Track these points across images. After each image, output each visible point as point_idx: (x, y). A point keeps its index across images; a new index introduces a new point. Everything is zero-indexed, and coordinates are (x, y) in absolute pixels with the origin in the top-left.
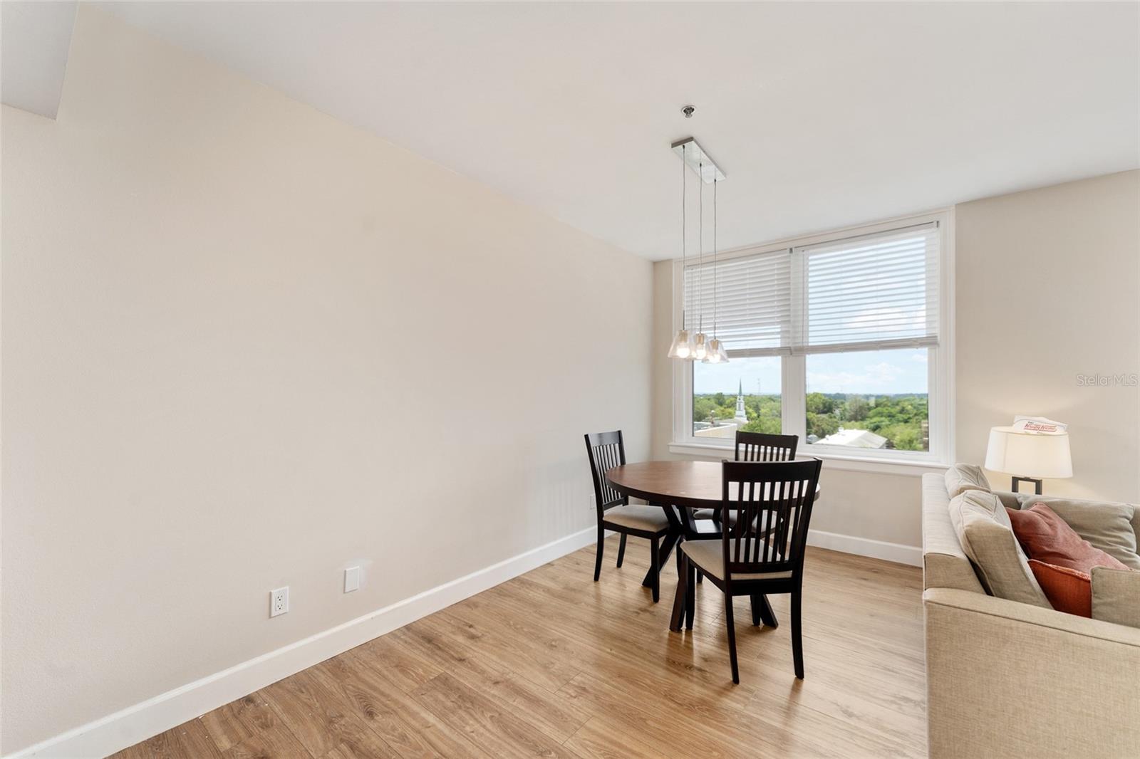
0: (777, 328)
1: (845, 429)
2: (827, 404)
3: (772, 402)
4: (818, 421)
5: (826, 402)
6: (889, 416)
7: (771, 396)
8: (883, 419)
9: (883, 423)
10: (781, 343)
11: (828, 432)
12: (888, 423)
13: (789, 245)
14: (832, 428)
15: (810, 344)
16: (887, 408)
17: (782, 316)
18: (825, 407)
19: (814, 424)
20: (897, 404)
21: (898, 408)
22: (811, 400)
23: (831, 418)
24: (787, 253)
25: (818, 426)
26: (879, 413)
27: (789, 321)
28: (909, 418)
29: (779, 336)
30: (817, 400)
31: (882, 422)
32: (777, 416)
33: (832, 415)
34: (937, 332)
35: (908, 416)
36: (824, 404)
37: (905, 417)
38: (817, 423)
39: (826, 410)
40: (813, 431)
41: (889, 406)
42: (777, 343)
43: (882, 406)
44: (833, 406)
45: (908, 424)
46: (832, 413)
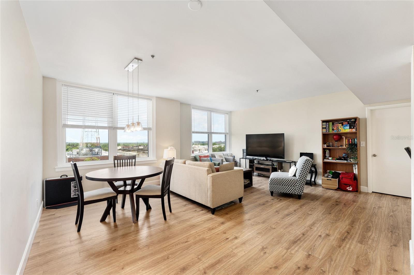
0: (106, 119)
10: (108, 125)
13: (113, 92)
15: (118, 126)
17: (108, 115)
24: (112, 94)
27: (112, 118)
29: (107, 122)
34: (151, 127)
42: (106, 125)
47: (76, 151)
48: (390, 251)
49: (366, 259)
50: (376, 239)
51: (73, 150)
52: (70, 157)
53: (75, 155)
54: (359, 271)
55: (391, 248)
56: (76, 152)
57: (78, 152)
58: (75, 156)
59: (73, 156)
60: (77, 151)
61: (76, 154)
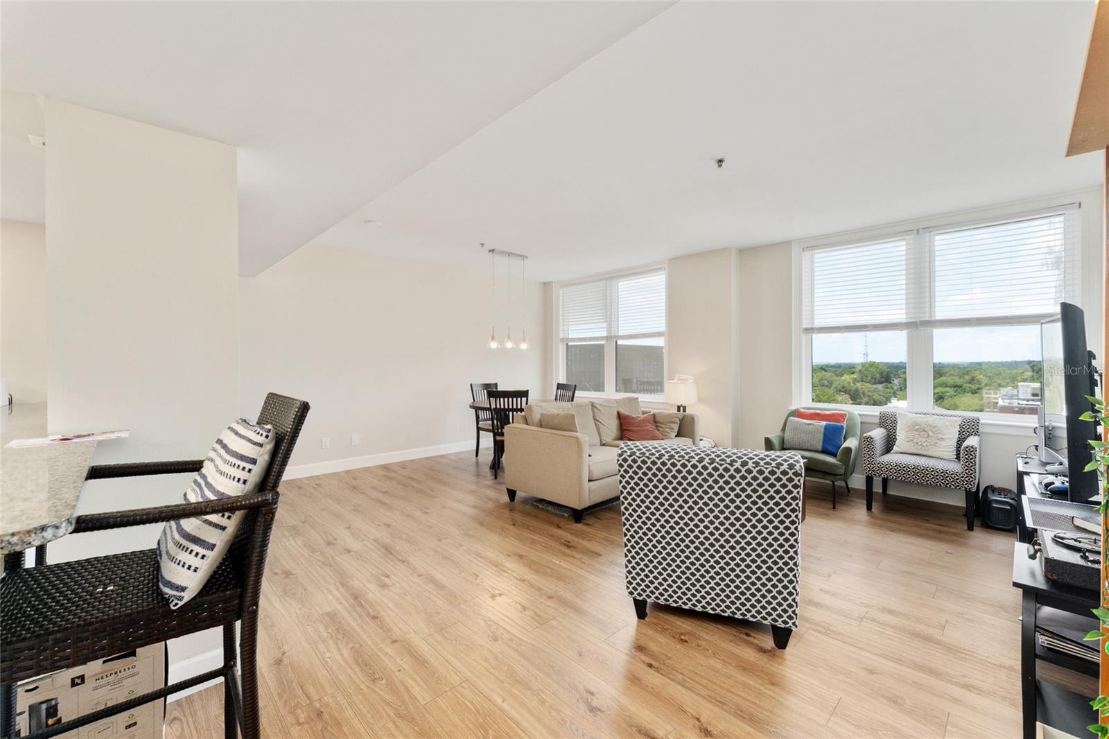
1: (898, 400)
2: (884, 374)
3: (824, 373)
4: (869, 391)
5: (884, 372)
6: (955, 387)
7: (822, 366)
8: (947, 389)
9: (948, 394)
11: (880, 402)
12: (953, 393)
14: (885, 399)
16: (952, 377)
18: (882, 377)
19: (864, 394)
20: (967, 373)
21: (968, 378)
22: (866, 370)
23: (887, 388)
25: (869, 396)
26: (944, 383)
28: (979, 389)
30: (873, 369)
31: (946, 392)
32: (827, 386)
33: (889, 385)
35: (978, 386)
36: (881, 374)
37: (974, 387)
38: (867, 394)
39: (883, 379)
40: (864, 402)
41: (954, 376)
43: (948, 375)
44: (892, 375)
45: (977, 395)
46: (890, 383)
47: (1028, 387)
48: (278, 637)
49: (294, 595)
50: (322, 647)
51: (1019, 384)
52: (1010, 403)
53: (1028, 401)
54: (287, 577)
55: (279, 647)
56: (1029, 391)
57: (1035, 392)
58: (1026, 402)
59: (1021, 402)
60: (1033, 389)
61: (1030, 397)
